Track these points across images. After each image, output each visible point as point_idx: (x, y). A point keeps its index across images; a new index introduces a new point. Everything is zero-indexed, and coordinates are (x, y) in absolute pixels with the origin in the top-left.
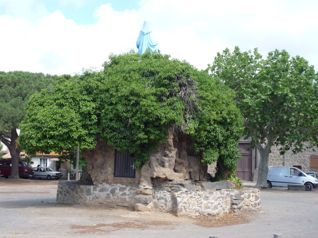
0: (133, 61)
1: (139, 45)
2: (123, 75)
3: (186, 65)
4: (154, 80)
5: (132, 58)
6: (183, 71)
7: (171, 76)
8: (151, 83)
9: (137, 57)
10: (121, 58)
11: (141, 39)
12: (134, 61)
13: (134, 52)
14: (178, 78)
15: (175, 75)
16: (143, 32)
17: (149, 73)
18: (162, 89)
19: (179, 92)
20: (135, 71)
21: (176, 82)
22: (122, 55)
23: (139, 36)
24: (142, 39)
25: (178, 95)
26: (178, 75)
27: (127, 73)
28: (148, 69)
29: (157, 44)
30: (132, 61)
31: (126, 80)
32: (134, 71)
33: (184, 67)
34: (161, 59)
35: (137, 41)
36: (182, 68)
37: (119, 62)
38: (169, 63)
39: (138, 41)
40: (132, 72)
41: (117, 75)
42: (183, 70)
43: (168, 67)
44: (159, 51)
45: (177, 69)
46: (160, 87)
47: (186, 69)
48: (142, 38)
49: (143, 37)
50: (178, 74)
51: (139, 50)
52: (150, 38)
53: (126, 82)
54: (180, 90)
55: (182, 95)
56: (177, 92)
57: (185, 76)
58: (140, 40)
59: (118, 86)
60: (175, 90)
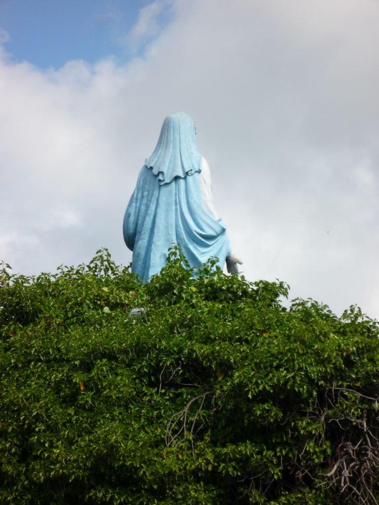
0: (106, 309)
1: (135, 234)
2: (56, 376)
3: (362, 334)
4: (208, 406)
5: (99, 297)
6: (349, 363)
7: (293, 386)
8: (194, 419)
9: (127, 290)
10: (46, 294)
11: (148, 207)
12: (111, 309)
13: (110, 267)
14: (325, 399)
15: (311, 382)
16: (155, 172)
17: (183, 367)
18: (247, 448)
19: (325, 466)
20: (116, 359)
21: (315, 417)
22: (53, 280)
23: (138, 188)
24: (153, 207)
25: (323, 478)
26: (321, 382)
27: (74, 368)
28: (180, 351)
29: (224, 230)
30: (102, 308)
31: (71, 400)
32: (111, 357)
33: (351, 344)
34: (242, 305)
35: (127, 215)
36: (342, 351)
37: (37, 311)
38: (280, 323)
39: (132, 211)
40: (102, 364)
41: (28, 377)
42: (348, 356)
43: (274, 342)
44: (231, 263)
45: (317, 353)
46: (235, 442)
47: (360, 352)
48: (150, 200)
49: (156, 193)
50: (324, 378)
51: (136, 257)
52: (188, 203)
53: (71, 411)
54: (333, 453)
55: (339, 481)
56: (316, 465)
57: (358, 389)
58: (143, 208)
59: (30, 431)
60: (307, 453)
